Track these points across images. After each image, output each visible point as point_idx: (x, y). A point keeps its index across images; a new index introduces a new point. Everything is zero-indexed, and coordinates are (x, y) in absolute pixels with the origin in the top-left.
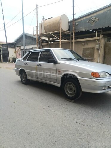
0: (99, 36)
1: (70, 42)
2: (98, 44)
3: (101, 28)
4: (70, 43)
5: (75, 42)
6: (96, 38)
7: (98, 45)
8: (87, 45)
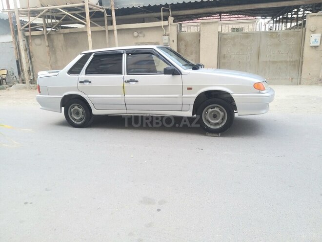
0: (166, 19)
1: (104, 29)
2: (165, 35)
3: (169, 3)
4: (105, 31)
5: (118, 30)
6: (162, 23)
7: (166, 37)
8: (144, 37)
